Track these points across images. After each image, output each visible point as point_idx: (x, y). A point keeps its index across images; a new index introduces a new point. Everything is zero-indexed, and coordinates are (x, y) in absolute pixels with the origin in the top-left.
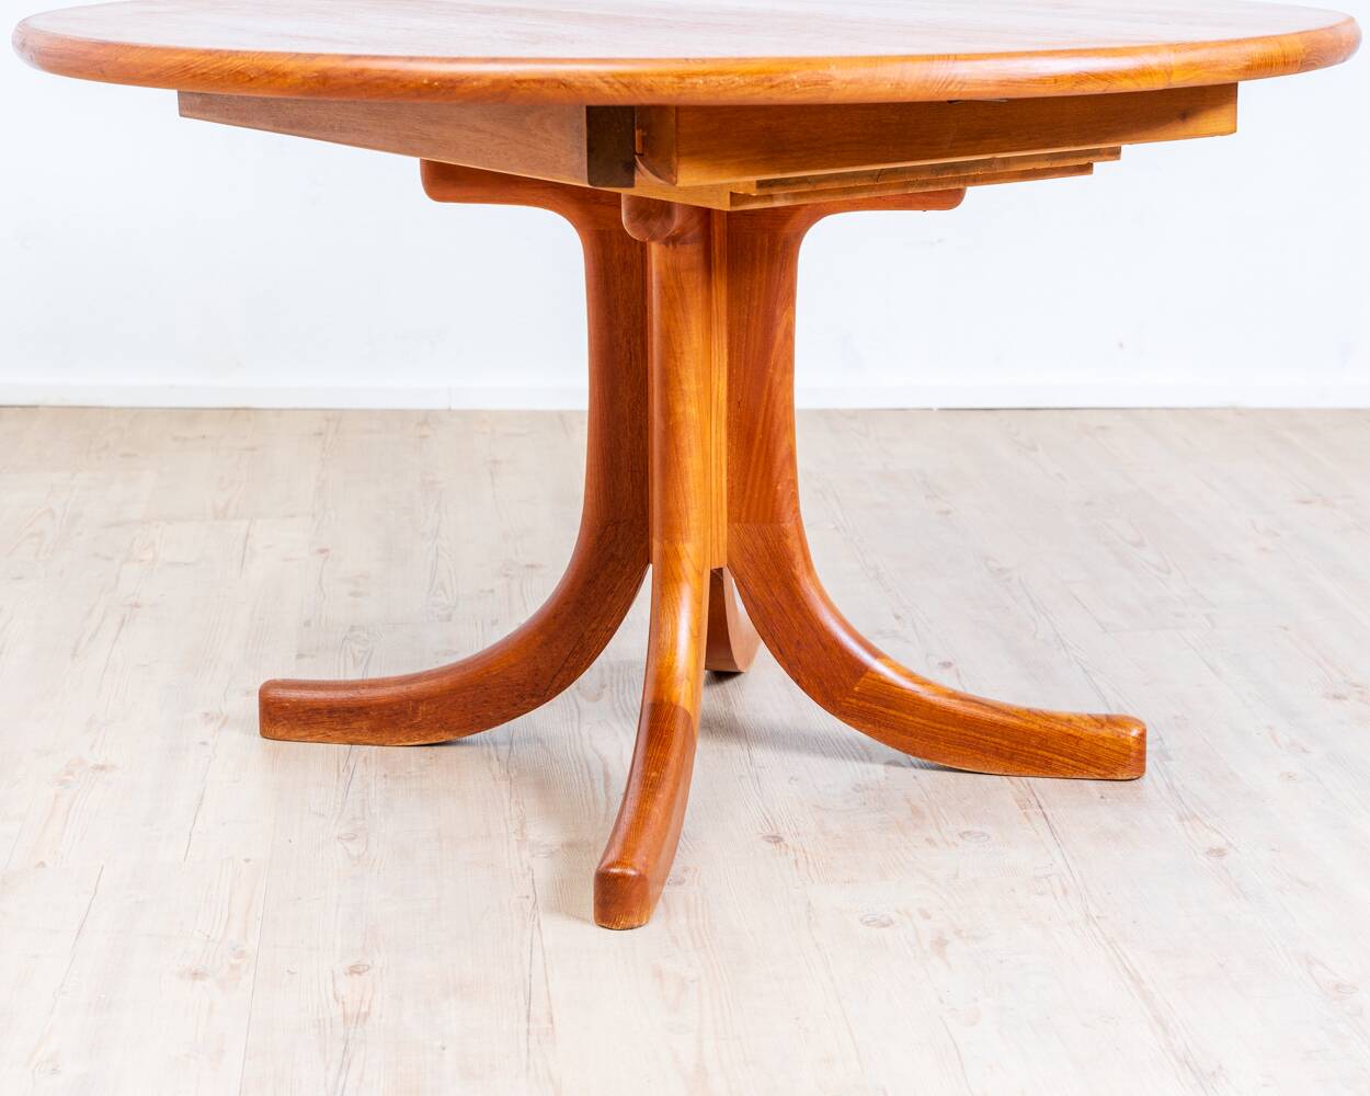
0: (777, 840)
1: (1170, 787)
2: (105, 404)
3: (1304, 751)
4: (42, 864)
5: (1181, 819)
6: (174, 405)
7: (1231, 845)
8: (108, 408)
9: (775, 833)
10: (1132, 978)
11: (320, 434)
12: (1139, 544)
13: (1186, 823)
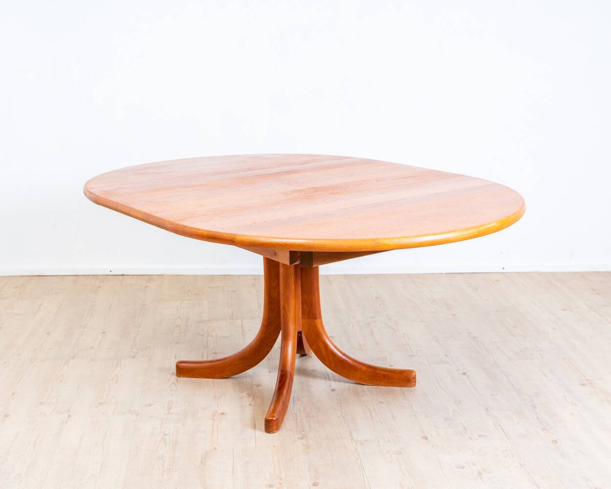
0: (426, 438)
1: (538, 418)
2: (185, 274)
3: (576, 405)
4: (215, 448)
5: (543, 430)
6: (211, 274)
7: (558, 439)
8: (186, 275)
9: (425, 436)
10: (536, 486)
11: (254, 285)
12: (516, 327)
13: (544, 431)
